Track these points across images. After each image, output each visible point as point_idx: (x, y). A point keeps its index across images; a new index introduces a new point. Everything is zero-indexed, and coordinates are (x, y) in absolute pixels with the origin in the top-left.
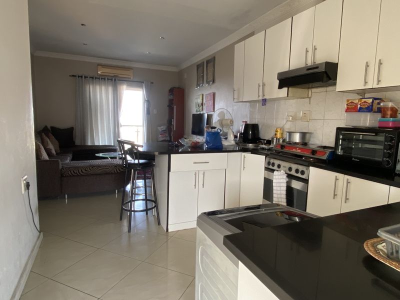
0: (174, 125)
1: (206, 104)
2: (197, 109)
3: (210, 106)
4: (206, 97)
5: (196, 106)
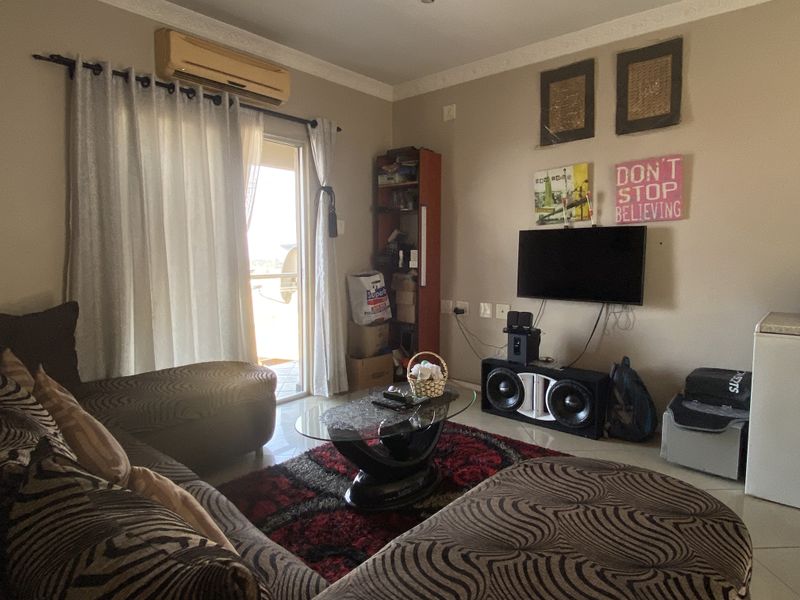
0: (418, 269)
1: (625, 195)
2: (546, 214)
3: (654, 202)
4: (623, 172)
5: (537, 206)
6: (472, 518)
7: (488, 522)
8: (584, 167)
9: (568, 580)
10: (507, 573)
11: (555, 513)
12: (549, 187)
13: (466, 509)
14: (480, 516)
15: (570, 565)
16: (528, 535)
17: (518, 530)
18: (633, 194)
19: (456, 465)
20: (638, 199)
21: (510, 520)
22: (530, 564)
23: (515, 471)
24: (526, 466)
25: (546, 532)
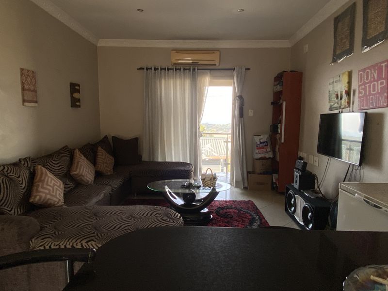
0: (281, 134)
1: (362, 91)
2: (332, 104)
3: (374, 94)
4: (361, 75)
5: (329, 99)
18: (365, 89)
20: (367, 94)
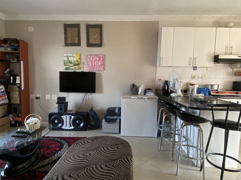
1: (90, 64)
2: (67, 67)
3: (97, 66)
4: (89, 57)
5: (64, 64)
6: (67, 164)
7: (72, 163)
8: (78, 54)
9: (99, 170)
10: (83, 175)
11: (90, 154)
12: (68, 59)
13: (63, 162)
14: (69, 163)
15: (98, 166)
16: (85, 163)
17: (81, 162)
18: (92, 63)
19: (44, 150)
20: (93, 65)
21: (78, 160)
22: (88, 170)
23: (74, 146)
24: (77, 144)
25: (89, 160)
